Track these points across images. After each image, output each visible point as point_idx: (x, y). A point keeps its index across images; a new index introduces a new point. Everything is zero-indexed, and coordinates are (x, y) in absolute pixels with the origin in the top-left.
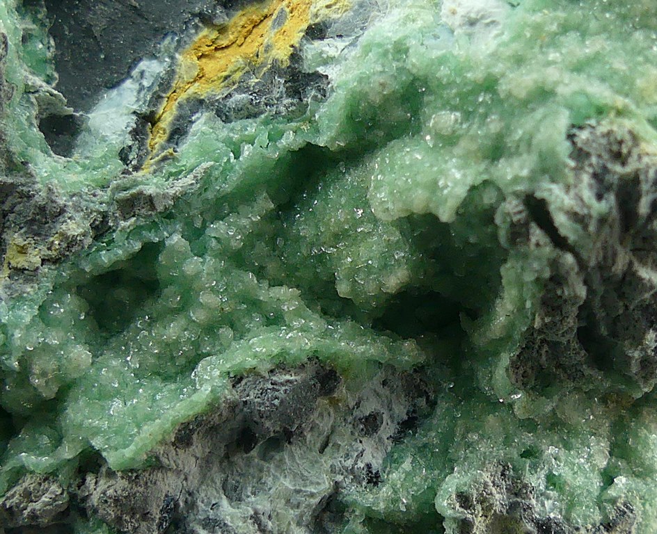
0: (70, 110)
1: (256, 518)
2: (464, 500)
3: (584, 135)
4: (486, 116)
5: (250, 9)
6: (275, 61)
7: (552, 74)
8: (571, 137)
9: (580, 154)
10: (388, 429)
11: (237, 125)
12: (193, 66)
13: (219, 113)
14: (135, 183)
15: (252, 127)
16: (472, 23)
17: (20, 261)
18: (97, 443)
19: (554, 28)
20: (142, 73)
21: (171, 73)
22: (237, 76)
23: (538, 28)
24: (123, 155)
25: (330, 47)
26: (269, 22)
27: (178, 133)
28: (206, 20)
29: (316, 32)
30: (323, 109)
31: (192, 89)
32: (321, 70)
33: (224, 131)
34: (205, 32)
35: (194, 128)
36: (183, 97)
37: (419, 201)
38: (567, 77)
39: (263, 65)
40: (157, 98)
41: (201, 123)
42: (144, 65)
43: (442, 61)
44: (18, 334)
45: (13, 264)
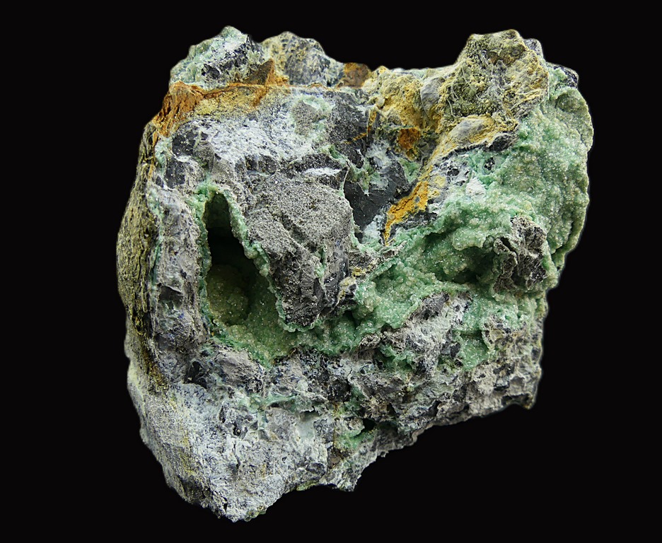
0: (360, 231)
1: (432, 338)
2: (486, 325)
3: (514, 220)
4: (486, 218)
5: (404, 198)
6: (420, 211)
7: (503, 205)
8: (511, 221)
9: (514, 225)
10: (462, 309)
11: (410, 230)
12: (392, 216)
13: (404, 227)
14: (388, 248)
15: (415, 230)
16: (477, 194)
17: (358, 274)
18: (388, 322)
19: (500, 193)
20: (377, 219)
21: (386, 218)
22: (407, 216)
23: (495, 193)
24: (380, 242)
25: (435, 205)
26: (413, 201)
27: (393, 234)
28: (392, 202)
29: (431, 202)
30: (436, 223)
31: (394, 222)
32: (434, 212)
33: (406, 232)
34: (392, 206)
35: (397, 232)
36: (392, 224)
37: (471, 243)
38: (507, 205)
39: (414, 213)
40: (384, 225)
41: (398, 231)
42: (376, 217)
43: (471, 205)
44: (363, 294)
45: (356, 275)
